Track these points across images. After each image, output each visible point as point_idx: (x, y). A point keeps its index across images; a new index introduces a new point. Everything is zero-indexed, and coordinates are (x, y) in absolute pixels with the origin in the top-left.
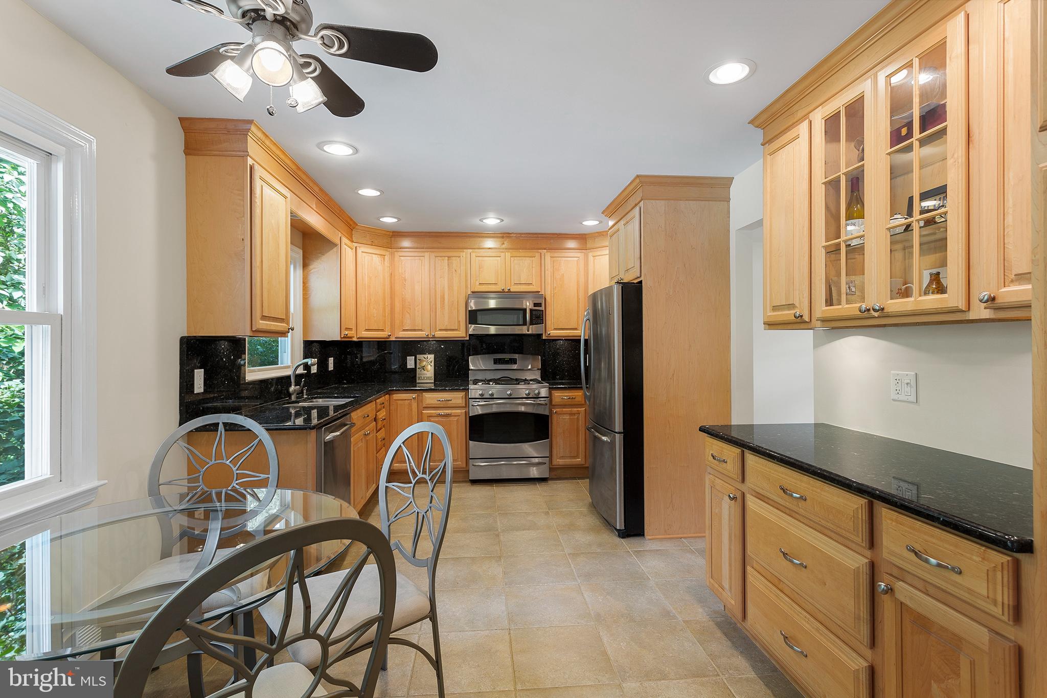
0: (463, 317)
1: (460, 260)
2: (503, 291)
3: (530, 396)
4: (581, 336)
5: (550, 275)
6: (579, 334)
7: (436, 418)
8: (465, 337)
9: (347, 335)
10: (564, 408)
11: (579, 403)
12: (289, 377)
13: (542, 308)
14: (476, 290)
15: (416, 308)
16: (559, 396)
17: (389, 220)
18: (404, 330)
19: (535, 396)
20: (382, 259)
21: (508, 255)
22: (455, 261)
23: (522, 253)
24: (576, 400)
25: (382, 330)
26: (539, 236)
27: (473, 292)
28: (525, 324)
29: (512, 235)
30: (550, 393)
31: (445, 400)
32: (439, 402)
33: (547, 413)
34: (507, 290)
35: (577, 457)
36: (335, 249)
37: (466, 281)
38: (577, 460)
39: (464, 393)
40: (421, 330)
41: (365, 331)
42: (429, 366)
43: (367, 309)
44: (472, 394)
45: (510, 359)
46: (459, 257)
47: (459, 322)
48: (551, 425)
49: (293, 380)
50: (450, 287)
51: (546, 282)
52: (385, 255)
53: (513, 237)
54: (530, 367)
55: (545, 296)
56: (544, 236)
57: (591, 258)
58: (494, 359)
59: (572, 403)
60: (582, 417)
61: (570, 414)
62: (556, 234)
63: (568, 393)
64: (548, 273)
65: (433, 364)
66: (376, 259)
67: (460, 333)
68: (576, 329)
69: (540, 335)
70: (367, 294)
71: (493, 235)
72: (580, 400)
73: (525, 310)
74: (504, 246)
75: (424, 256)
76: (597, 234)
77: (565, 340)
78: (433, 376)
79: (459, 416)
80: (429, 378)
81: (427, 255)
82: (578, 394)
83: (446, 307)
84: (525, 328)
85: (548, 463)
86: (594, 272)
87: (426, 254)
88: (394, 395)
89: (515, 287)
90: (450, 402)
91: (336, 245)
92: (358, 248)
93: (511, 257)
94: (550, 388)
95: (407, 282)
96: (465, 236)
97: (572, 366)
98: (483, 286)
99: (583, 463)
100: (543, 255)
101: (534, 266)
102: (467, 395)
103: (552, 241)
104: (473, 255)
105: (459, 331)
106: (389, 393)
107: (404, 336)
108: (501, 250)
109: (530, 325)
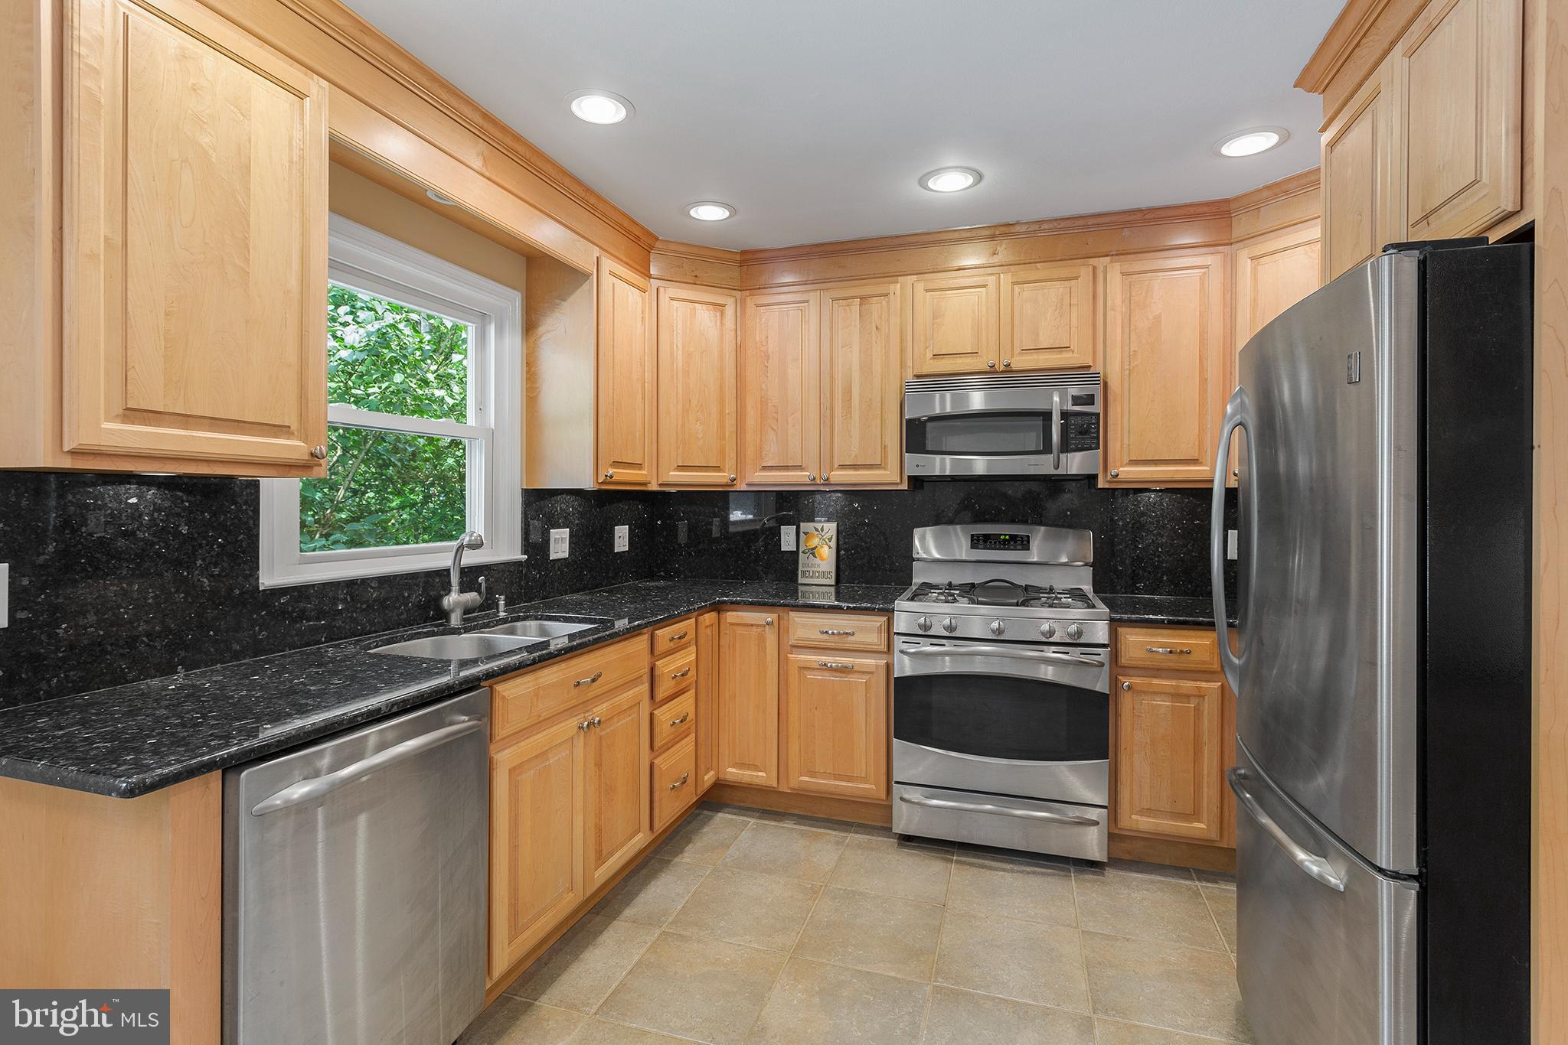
0: (893, 436)
1: (888, 302)
2: (992, 370)
3: (1051, 640)
4: (1213, 481)
5: (1119, 322)
6: (1206, 476)
7: (820, 673)
8: (897, 484)
9: (611, 477)
10: (1155, 677)
11: (1199, 667)
12: (444, 573)
13: (1097, 408)
14: (925, 371)
15: (790, 419)
16: (1137, 642)
17: (710, 213)
18: (765, 468)
19: (1068, 641)
20: (718, 314)
21: (1006, 279)
22: (876, 306)
23: (1042, 271)
24: (1192, 657)
25: (717, 468)
26: (1091, 221)
27: (918, 377)
28: (1047, 449)
29: (1017, 229)
30: (1114, 635)
31: (839, 634)
32: (825, 636)
33: (1101, 686)
34: (1002, 368)
35: (1195, 815)
36: (585, 286)
37: (902, 351)
38: (1196, 825)
39: (885, 618)
40: (800, 468)
41: (675, 470)
42: (826, 547)
43: (680, 423)
44: (901, 623)
45: (1013, 538)
46: (886, 295)
47: (884, 448)
48: (1116, 721)
49: (455, 579)
50: (866, 368)
51: (1108, 343)
52: (724, 306)
53: (1019, 233)
54: (1064, 560)
55: (1105, 376)
56: (1107, 219)
57: (1245, 265)
58: (972, 536)
59: (1180, 666)
60: (1210, 708)
61: (1173, 695)
62: (1140, 211)
63: (1168, 636)
64: (1115, 318)
65: (833, 543)
66: (704, 316)
67: (889, 475)
68: (1194, 461)
69: (1093, 478)
70: (680, 391)
71: (969, 234)
72: (1206, 658)
73: (1047, 416)
74: (996, 260)
75: (807, 301)
76: (1265, 194)
77: (1161, 491)
78: (833, 570)
79: (871, 673)
80: (824, 574)
81: (813, 297)
82: (1199, 643)
83: (856, 415)
84: (1049, 458)
85: (1104, 823)
86: (1255, 300)
87: (812, 294)
88: (729, 613)
89: (1025, 358)
90: (851, 638)
91: (586, 276)
92: (661, 289)
93: (1014, 283)
94: (1112, 620)
95: (771, 360)
96: (900, 245)
97: (1182, 560)
98: (943, 361)
99: (1214, 835)
100: (1100, 269)
101: (1074, 301)
102: (890, 623)
103: (1126, 232)
104: (920, 287)
105: (885, 469)
106: (718, 608)
107: (764, 481)
108: (989, 270)
109: (1062, 452)
